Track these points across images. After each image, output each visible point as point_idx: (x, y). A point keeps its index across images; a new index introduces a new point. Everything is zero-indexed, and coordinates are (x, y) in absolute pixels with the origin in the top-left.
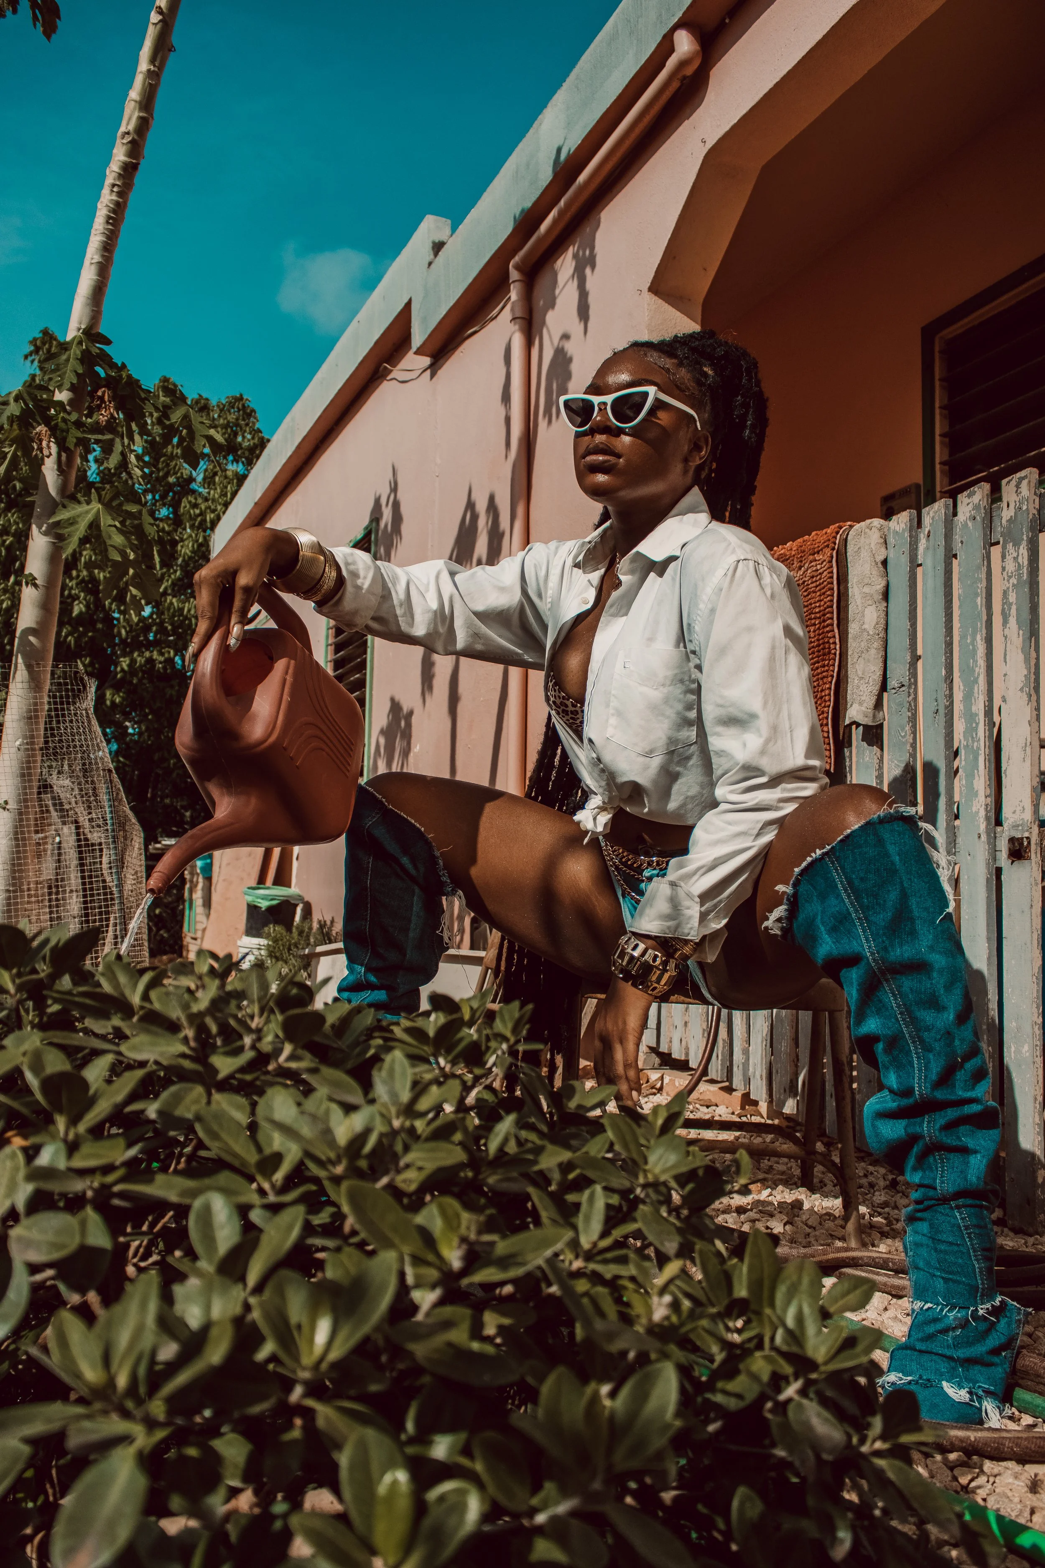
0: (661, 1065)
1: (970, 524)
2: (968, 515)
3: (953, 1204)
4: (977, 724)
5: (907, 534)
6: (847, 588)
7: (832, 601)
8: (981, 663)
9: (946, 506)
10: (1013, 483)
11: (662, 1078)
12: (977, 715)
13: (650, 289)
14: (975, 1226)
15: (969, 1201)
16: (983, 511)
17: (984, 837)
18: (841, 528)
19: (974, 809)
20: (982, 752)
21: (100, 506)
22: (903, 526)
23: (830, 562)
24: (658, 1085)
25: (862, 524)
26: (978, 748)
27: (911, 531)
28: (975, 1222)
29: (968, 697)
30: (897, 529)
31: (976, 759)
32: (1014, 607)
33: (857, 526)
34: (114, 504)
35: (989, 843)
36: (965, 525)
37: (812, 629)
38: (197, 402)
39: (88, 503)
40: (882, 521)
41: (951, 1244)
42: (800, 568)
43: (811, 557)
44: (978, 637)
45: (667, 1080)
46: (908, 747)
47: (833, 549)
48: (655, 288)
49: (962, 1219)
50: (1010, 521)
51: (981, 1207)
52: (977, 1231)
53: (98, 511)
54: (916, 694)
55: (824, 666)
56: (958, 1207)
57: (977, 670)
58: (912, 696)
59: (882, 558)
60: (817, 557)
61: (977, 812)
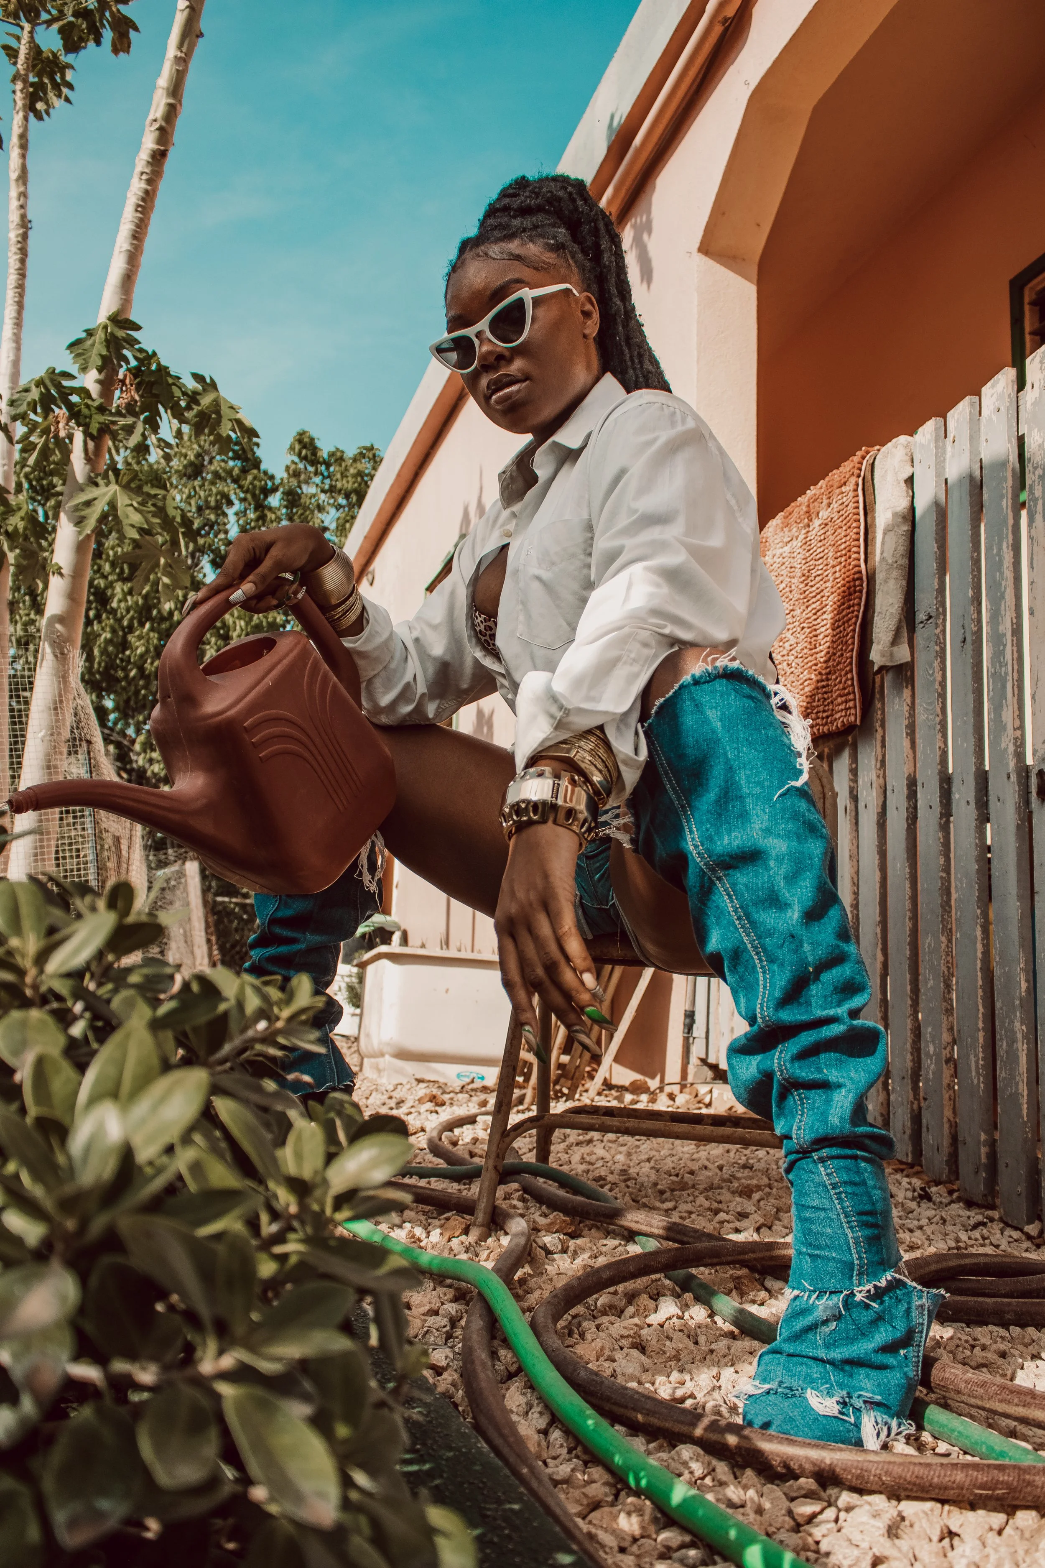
0: (714, 1079)
1: (994, 418)
2: (992, 407)
3: (815, 1156)
4: (1005, 646)
5: (932, 445)
6: (874, 519)
7: (858, 533)
8: (1009, 574)
9: (972, 404)
10: (1038, 359)
11: (711, 1091)
12: (1004, 635)
13: (700, 250)
14: (845, 1183)
15: (835, 1151)
16: (1007, 400)
17: (1013, 777)
18: (868, 452)
19: (1003, 746)
20: (1009, 678)
21: (117, 487)
22: (928, 436)
23: (856, 490)
24: (707, 1100)
25: (890, 444)
26: (1006, 674)
27: (936, 441)
28: (845, 1178)
29: (995, 616)
30: (923, 441)
31: (1004, 687)
32: (1040, 502)
33: (884, 449)
34: (133, 485)
35: (1019, 784)
36: (990, 419)
37: (838, 568)
38: (332, 455)
39: (107, 485)
40: (908, 438)
41: (817, 1209)
42: (829, 505)
43: (838, 491)
44: (1004, 545)
45: (715, 1093)
46: (937, 686)
47: (859, 476)
48: (705, 249)
49: (828, 1175)
50: (1034, 404)
51: (855, 1158)
52: (849, 1189)
53: (115, 493)
54: (944, 626)
55: (849, 607)
56: (822, 1160)
57: (1003, 583)
58: (941, 627)
59: (906, 475)
60: (843, 489)
61: (1006, 749)
